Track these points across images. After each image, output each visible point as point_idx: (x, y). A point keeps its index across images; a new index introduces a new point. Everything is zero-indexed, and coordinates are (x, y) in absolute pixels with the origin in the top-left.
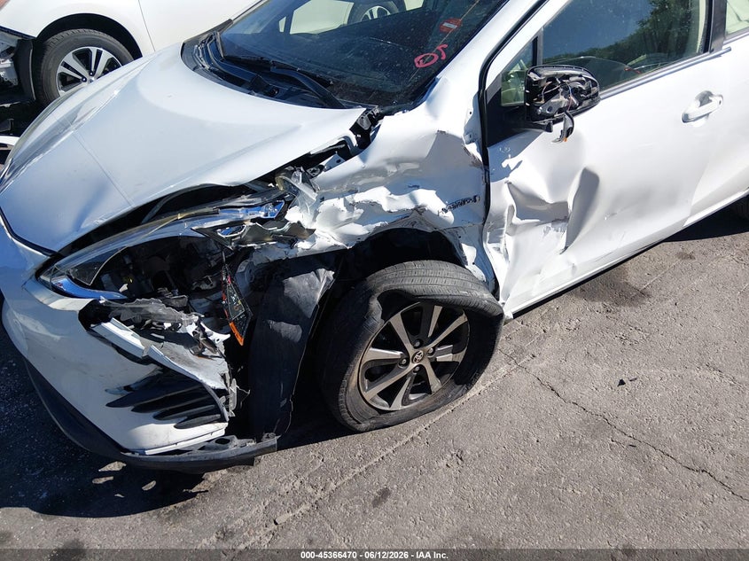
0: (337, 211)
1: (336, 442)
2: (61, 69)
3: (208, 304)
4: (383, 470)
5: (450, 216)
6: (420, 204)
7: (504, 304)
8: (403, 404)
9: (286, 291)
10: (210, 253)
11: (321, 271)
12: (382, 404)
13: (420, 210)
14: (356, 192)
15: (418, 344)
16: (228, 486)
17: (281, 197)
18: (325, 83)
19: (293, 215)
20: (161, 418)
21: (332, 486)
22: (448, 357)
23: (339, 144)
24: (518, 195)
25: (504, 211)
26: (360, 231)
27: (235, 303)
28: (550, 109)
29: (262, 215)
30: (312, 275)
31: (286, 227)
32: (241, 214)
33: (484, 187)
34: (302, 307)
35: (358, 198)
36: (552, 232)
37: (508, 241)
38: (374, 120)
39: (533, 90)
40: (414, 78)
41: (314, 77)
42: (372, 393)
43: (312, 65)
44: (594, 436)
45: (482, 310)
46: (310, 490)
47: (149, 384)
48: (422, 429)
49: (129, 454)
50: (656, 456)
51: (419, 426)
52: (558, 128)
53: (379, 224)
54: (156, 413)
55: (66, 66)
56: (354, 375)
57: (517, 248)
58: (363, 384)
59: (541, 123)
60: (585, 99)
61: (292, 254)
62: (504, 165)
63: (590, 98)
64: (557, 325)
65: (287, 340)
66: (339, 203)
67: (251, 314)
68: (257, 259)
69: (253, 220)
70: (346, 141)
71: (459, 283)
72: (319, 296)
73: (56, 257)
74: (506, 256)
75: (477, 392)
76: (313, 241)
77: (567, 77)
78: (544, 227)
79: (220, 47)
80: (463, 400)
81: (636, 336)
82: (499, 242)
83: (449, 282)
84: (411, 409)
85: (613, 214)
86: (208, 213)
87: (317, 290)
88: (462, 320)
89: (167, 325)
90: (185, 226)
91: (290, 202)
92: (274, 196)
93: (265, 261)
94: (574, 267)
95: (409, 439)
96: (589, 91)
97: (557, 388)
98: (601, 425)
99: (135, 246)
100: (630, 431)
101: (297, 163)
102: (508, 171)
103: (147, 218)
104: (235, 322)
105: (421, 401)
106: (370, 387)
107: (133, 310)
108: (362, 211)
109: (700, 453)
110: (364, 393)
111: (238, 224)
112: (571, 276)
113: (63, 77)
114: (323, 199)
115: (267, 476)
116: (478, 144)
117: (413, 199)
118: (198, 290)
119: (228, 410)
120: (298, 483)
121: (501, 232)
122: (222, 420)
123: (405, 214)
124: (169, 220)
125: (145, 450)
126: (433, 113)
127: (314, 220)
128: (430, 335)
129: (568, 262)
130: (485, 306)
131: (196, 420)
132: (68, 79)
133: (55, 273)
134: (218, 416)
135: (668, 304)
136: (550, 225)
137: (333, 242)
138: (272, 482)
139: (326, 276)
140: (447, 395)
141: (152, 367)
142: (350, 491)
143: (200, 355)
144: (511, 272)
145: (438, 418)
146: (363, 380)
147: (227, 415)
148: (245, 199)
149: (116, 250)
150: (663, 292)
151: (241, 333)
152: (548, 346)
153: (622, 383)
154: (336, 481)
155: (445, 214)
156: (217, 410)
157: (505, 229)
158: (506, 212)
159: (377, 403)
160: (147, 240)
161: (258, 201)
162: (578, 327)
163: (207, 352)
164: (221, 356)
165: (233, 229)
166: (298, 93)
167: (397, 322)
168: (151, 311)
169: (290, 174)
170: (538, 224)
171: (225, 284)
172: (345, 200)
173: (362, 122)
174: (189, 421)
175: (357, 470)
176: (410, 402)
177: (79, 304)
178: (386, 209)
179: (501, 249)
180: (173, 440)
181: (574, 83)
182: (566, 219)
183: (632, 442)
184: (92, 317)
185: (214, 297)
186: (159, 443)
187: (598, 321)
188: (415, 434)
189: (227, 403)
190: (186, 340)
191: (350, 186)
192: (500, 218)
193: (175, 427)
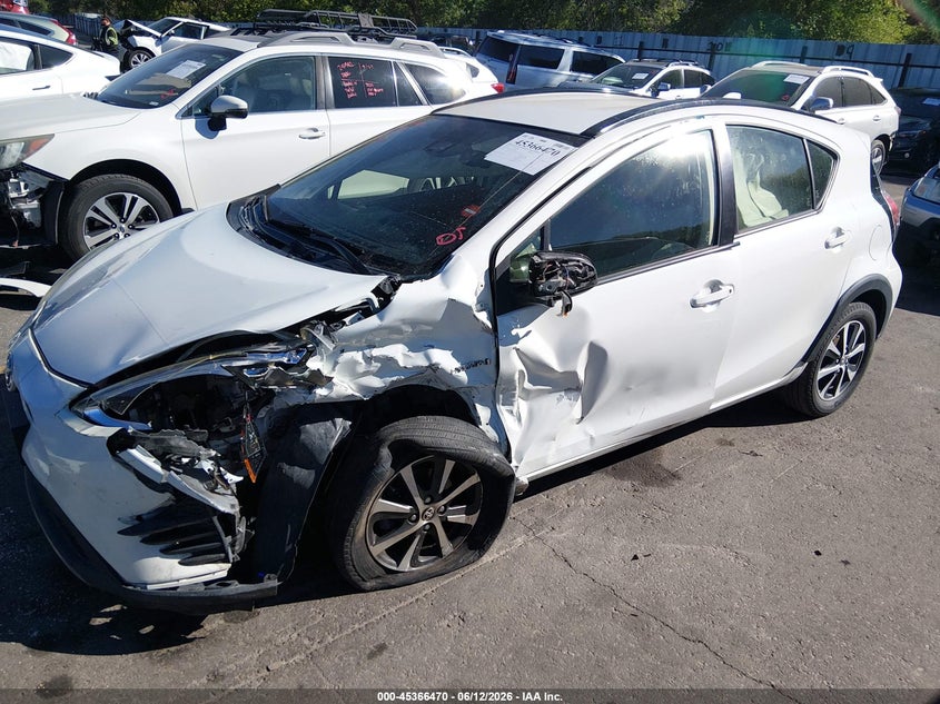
0: (356, 363)
1: (338, 600)
2: (91, 214)
3: (225, 447)
4: (383, 627)
5: (463, 376)
6: (434, 362)
7: (517, 467)
8: (412, 566)
9: (303, 437)
10: (235, 396)
11: (339, 421)
12: (390, 563)
13: (434, 368)
14: (375, 347)
15: (428, 500)
16: (225, 635)
17: (305, 346)
18: (357, 252)
19: (314, 364)
20: (167, 552)
21: (330, 639)
22: (461, 518)
23: (361, 304)
24: (528, 362)
25: (514, 375)
26: (377, 383)
27: (252, 440)
28: (550, 287)
29: (285, 360)
30: (329, 423)
31: (307, 373)
32: (266, 358)
33: (494, 351)
34: (316, 453)
35: (376, 352)
36: (565, 400)
37: (522, 405)
38: (396, 286)
39: (536, 270)
40: (434, 253)
41: (348, 246)
42: (379, 549)
43: (349, 234)
44: (598, 605)
45: (491, 468)
46: (306, 642)
47: (161, 514)
48: (428, 591)
49: (130, 588)
50: (655, 626)
51: (426, 588)
52: (559, 304)
53: (395, 378)
54: (163, 546)
55: (97, 210)
56: (362, 527)
57: (531, 413)
58: (371, 538)
59: (543, 298)
60: (583, 282)
61: (310, 400)
62: (514, 332)
63: (587, 280)
64: (582, 501)
65: (298, 485)
66: (358, 356)
67: (265, 453)
68: (278, 404)
69: (277, 364)
70: (369, 302)
71: (468, 439)
72: (333, 444)
73: (92, 388)
74: (519, 420)
75: (490, 560)
76: (331, 388)
77: (566, 262)
78: (557, 395)
79: (265, 212)
80: (474, 566)
81: (659, 515)
82: (512, 405)
83: (459, 437)
84: (419, 572)
85: (628, 389)
86: (237, 356)
87: (333, 438)
88: (474, 479)
89: (185, 460)
90: (215, 366)
91: (312, 352)
92: (298, 344)
93: (284, 406)
94: (592, 438)
95: (414, 599)
96: (585, 274)
97: (571, 560)
98: (607, 595)
99: (168, 382)
100: (634, 602)
101: (320, 317)
102: (517, 339)
103: (183, 357)
104: (250, 459)
105: (431, 564)
106: (378, 542)
107: (156, 441)
108: (379, 365)
109: (700, 625)
110: (371, 547)
111: (263, 366)
112: (588, 448)
113: (91, 221)
114: (343, 351)
115: (264, 628)
116: (489, 314)
117: (428, 357)
118: (218, 431)
119: (233, 553)
120: (295, 635)
121: (514, 396)
122: (226, 560)
123: (419, 371)
124: (202, 360)
125: (147, 584)
126: (446, 284)
127: (333, 369)
128: (441, 491)
129: (586, 433)
130: (494, 464)
131: (200, 558)
132: (96, 224)
133: (91, 403)
134: (223, 555)
135: (697, 487)
136: (563, 393)
137: (350, 392)
138: (269, 633)
139: (341, 425)
140: (457, 560)
141: (167, 496)
142: (347, 644)
143: (212, 491)
144: (525, 436)
145: (446, 582)
146: (370, 533)
147: (231, 556)
148: (272, 345)
149: (149, 385)
150: (694, 476)
151: (255, 471)
152: (570, 520)
153: (636, 557)
154: (334, 635)
155: (458, 374)
156: (222, 549)
157: (517, 392)
158: (517, 376)
159: (385, 561)
160: (179, 376)
161: (283, 348)
162: (602, 503)
163: (220, 489)
164: (233, 494)
165: (258, 370)
166: (332, 258)
167: (407, 473)
168: (173, 443)
169: (313, 327)
170: (550, 392)
171: (245, 421)
172: (364, 354)
173: (384, 287)
174: (194, 559)
175: (357, 626)
176: (420, 564)
177: (108, 432)
178: (402, 365)
179: (515, 411)
180: (175, 576)
181: (571, 266)
182: (578, 389)
183: (635, 611)
184: (118, 444)
185: (232, 439)
186: (162, 578)
187: (623, 499)
188: (420, 596)
189: (233, 545)
190: (201, 475)
191: (368, 341)
192: (511, 381)
193: (180, 563)
